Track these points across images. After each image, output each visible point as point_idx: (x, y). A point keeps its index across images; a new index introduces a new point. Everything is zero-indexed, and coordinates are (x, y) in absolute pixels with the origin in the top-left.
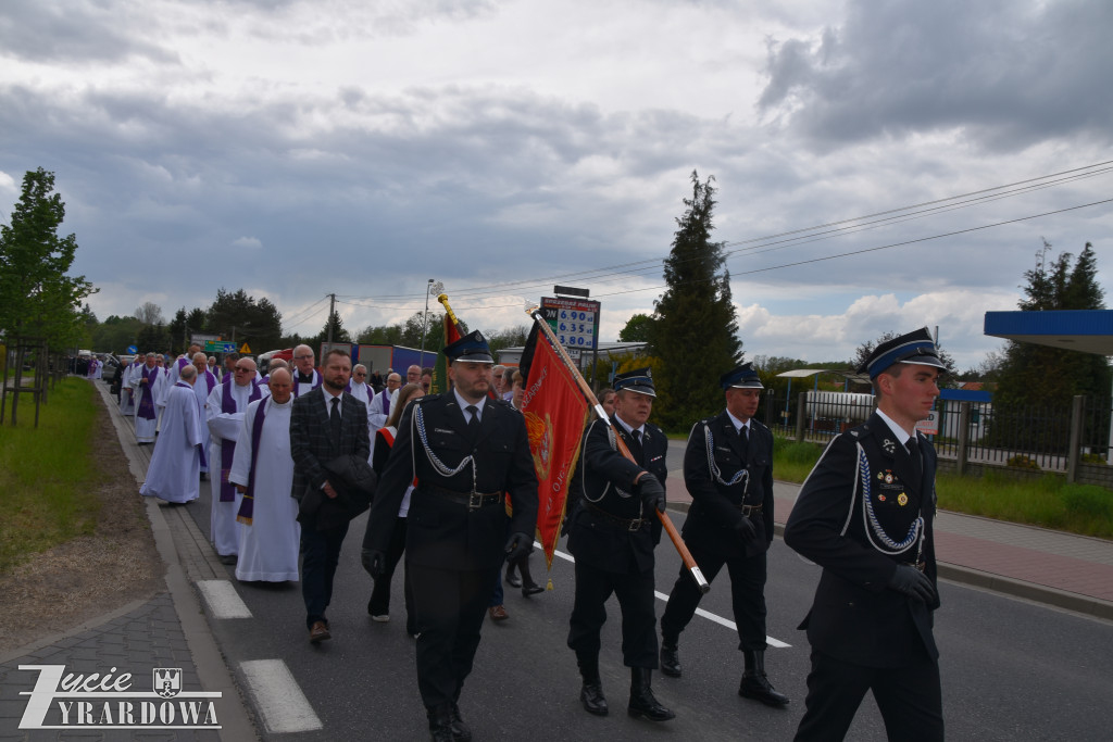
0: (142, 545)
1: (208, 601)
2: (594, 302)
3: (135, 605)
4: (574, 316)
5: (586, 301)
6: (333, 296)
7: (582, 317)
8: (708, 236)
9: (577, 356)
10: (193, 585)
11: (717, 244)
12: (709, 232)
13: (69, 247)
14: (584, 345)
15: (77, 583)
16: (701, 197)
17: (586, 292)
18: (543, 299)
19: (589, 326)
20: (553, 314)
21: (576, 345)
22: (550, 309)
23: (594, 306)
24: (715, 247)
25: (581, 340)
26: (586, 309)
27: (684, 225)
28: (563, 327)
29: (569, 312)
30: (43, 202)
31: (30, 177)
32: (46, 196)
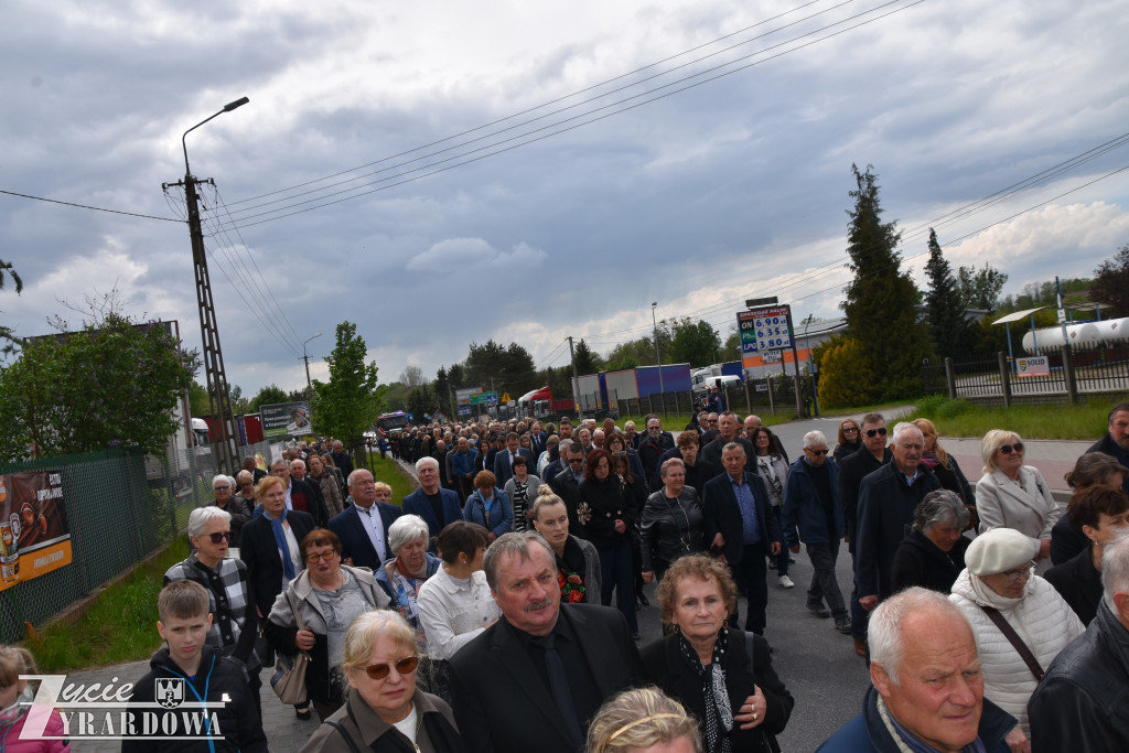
2: (784, 306)
4: (768, 322)
5: (776, 307)
6: (570, 338)
7: (776, 321)
8: (879, 219)
9: (779, 356)
11: (889, 225)
12: (879, 216)
13: (373, 371)
14: (783, 345)
16: (865, 186)
17: (775, 299)
18: (738, 314)
19: (784, 327)
20: (749, 325)
21: (776, 346)
22: (746, 321)
23: (784, 310)
24: (889, 227)
25: (779, 342)
26: (778, 314)
27: (855, 215)
28: (760, 334)
29: (763, 320)
30: (352, 345)
31: (341, 329)
32: (352, 339)
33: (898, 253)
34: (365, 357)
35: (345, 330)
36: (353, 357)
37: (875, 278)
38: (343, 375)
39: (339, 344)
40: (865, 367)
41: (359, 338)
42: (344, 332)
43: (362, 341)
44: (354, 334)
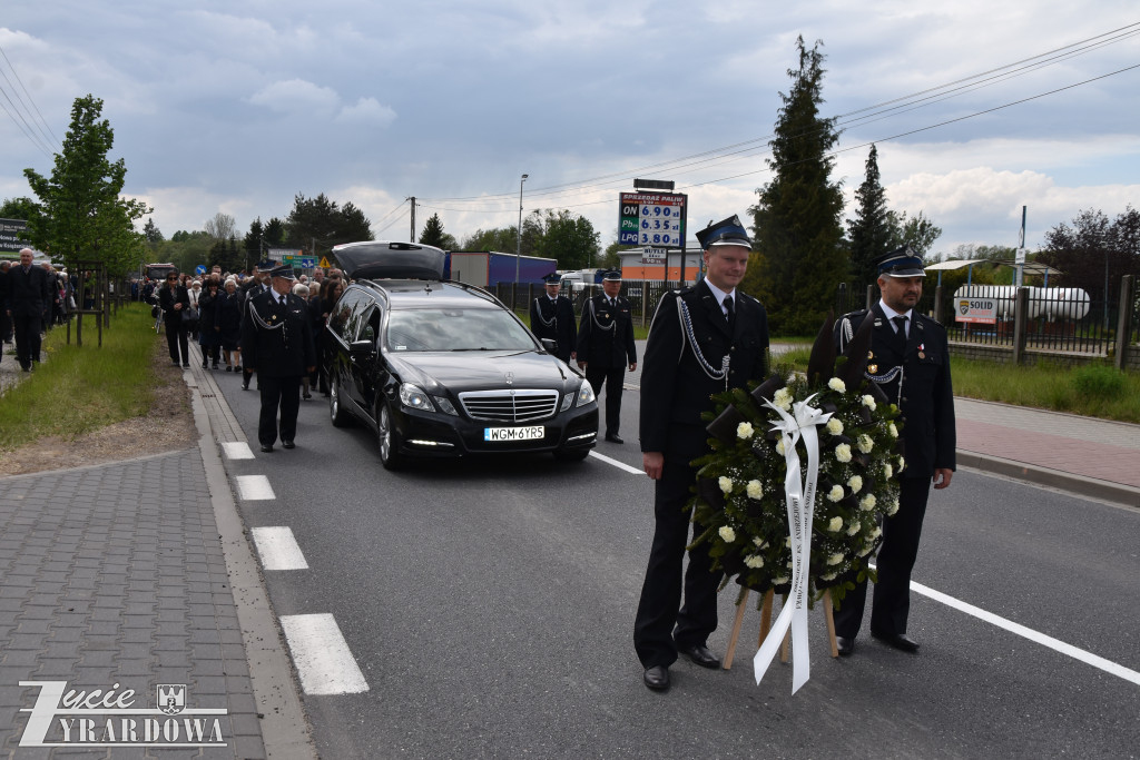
1: (226, 451)
2: (680, 195)
3: (172, 452)
4: (657, 211)
5: (670, 195)
6: (413, 199)
7: (667, 212)
8: (817, 111)
9: (663, 256)
10: (218, 445)
11: (827, 120)
12: (818, 106)
13: (119, 173)
14: (670, 244)
16: (808, 66)
17: (670, 185)
18: (622, 194)
19: (675, 221)
20: (634, 210)
21: (662, 243)
22: (630, 205)
23: (679, 199)
24: (827, 123)
25: (666, 238)
26: (670, 203)
27: (789, 100)
28: (645, 225)
29: (651, 208)
30: (93, 129)
31: (80, 104)
32: (95, 122)
33: (831, 158)
34: (109, 151)
35: (86, 108)
36: (90, 147)
37: (798, 183)
38: (72, 168)
39: (74, 126)
40: (765, 289)
41: (106, 123)
42: (85, 111)
43: (109, 128)
44: (99, 116)
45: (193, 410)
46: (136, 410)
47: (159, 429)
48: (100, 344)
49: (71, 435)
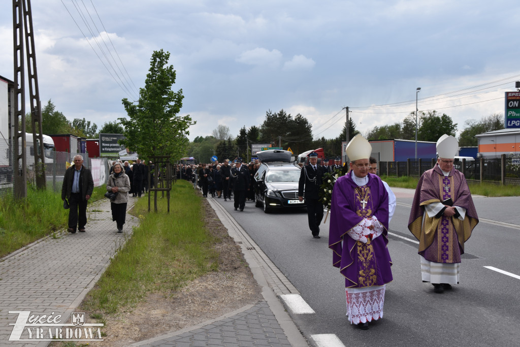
0: (245, 276)
1: (288, 305)
3: (248, 307)
6: (347, 108)
10: (278, 297)
13: (179, 99)
15: (215, 296)
18: (507, 93)
30: (163, 71)
31: (155, 56)
32: (165, 67)
34: (173, 85)
35: (159, 57)
36: (162, 83)
38: (150, 97)
39: (152, 70)
41: (171, 67)
42: (158, 60)
43: (173, 70)
44: (167, 63)
45: (248, 264)
46: (209, 265)
47: (229, 283)
48: (168, 210)
49: (169, 291)
